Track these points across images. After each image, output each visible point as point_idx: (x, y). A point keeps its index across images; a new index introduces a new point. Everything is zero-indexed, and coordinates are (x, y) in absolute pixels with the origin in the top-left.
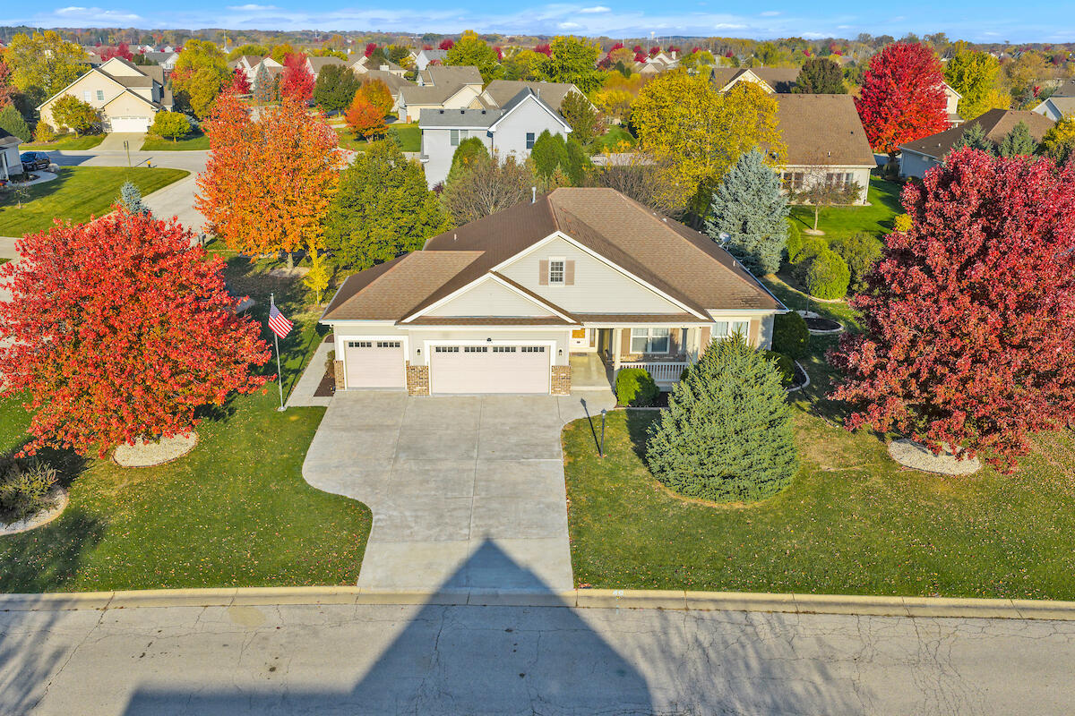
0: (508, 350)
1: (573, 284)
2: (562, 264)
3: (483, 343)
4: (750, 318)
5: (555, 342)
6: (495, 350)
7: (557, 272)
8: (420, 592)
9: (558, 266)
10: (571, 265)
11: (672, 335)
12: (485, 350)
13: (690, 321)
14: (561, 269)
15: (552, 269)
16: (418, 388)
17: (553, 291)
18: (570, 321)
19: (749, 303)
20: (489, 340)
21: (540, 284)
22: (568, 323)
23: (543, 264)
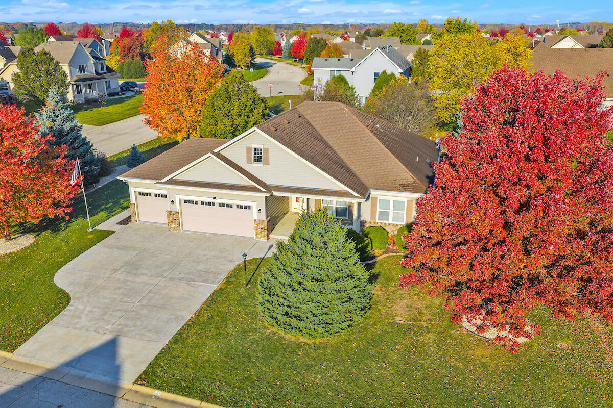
0: (227, 206)
1: (269, 164)
2: (261, 150)
3: (212, 200)
4: (406, 199)
5: (256, 203)
6: (220, 205)
7: (258, 156)
8: (43, 365)
9: (258, 152)
10: (267, 150)
11: (350, 206)
12: (214, 204)
13: (347, 197)
14: (261, 154)
15: (255, 153)
16: (173, 226)
17: (255, 168)
18: (263, 190)
19: (405, 188)
20: (214, 198)
21: (247, 163)
22: (261, 191)
23: (248, 149)
